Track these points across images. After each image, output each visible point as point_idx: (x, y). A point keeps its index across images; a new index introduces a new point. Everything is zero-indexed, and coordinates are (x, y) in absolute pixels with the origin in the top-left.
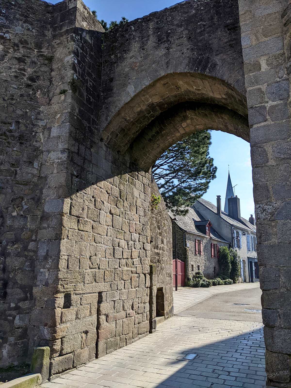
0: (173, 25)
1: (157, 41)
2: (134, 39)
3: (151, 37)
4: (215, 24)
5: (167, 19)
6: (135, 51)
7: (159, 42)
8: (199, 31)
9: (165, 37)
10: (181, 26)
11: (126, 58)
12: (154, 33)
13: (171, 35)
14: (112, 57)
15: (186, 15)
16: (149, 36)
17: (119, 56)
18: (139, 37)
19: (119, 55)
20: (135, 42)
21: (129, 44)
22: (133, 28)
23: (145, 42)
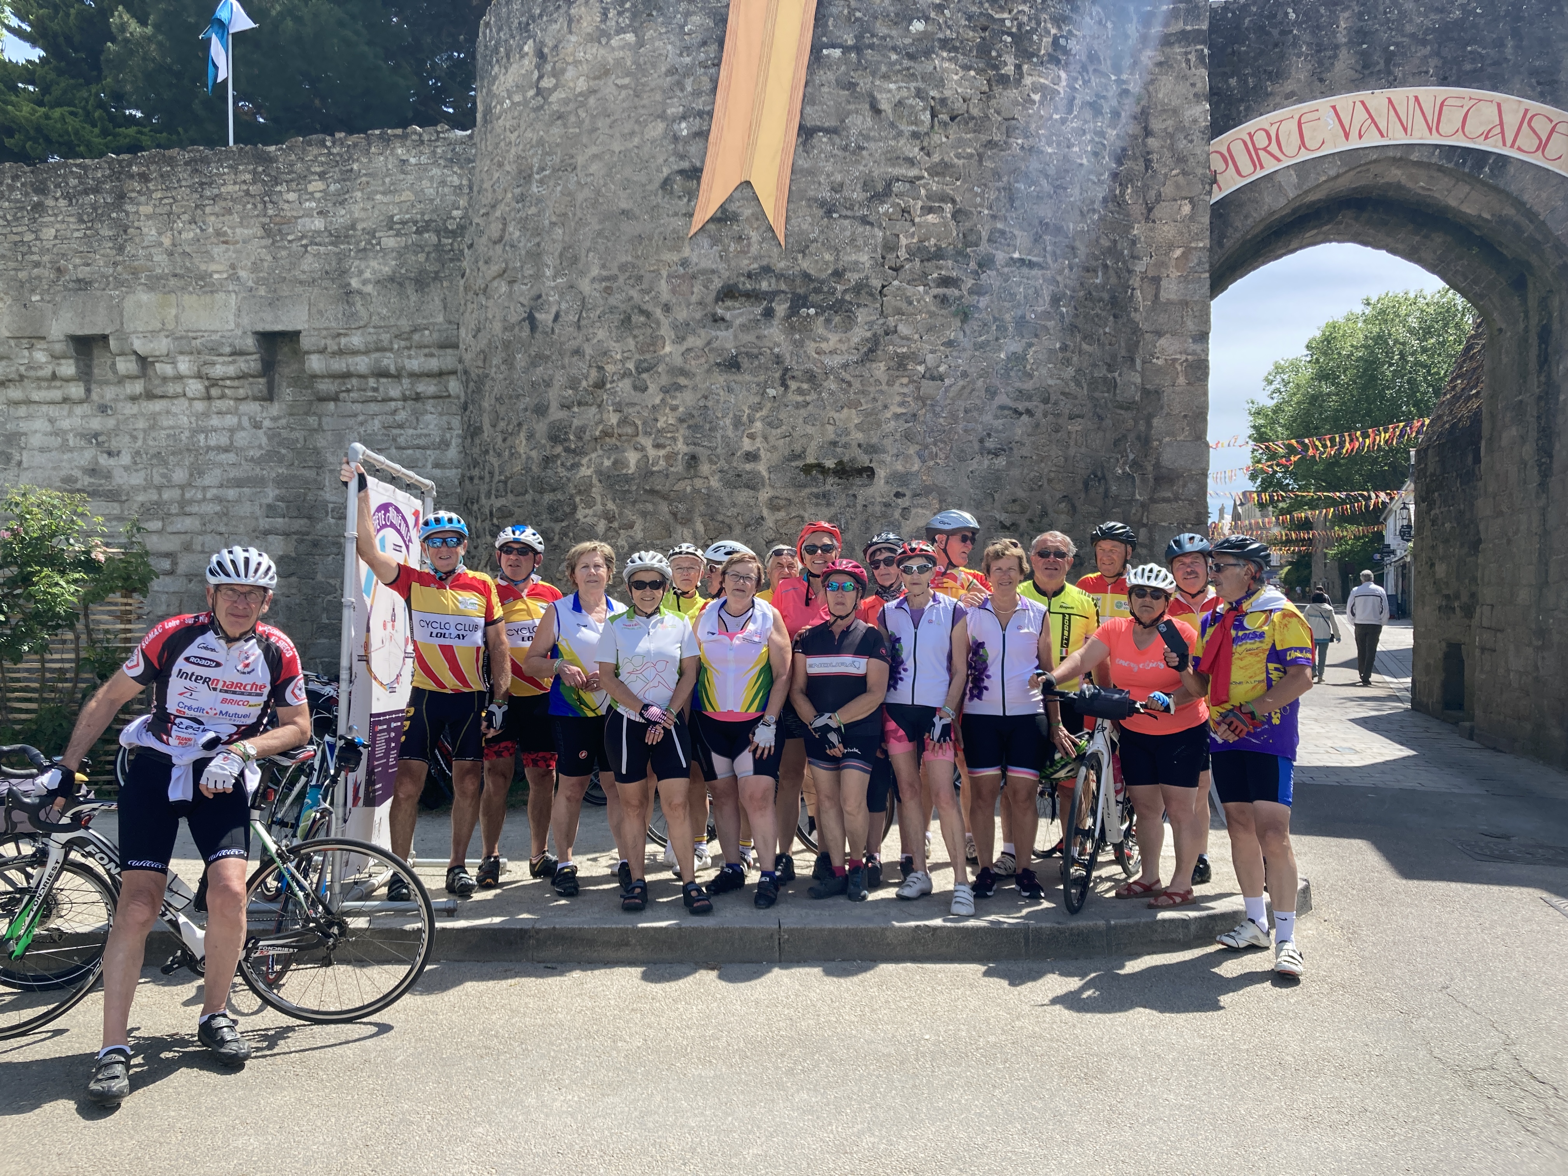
0: (1401, 31)
1: (1359, 68)
2: (1294, 44)
3: (1343, 53)
4: (1506, 60)
5: (1385, 13)
6: (1299, 80)
7: (1367, 72)
8: (1468, 67)
9: (1382, 62)
10: (1424, 43)
11: (1271, 94)
12: (1351, 43)
13: (1398, 59)
14: (1233, 82)
15: (1438, 17)
16: (1337, 47)
17: (1251, 85)
18: (1309, 45)
19: (1251, 81)
20: (1299, 56)
21: (1282, 57)
22: (1292, 16)
23: (1327, 62)
